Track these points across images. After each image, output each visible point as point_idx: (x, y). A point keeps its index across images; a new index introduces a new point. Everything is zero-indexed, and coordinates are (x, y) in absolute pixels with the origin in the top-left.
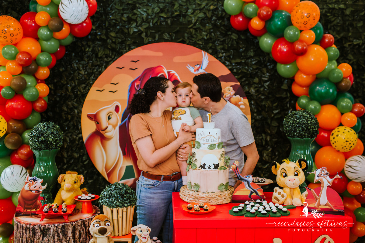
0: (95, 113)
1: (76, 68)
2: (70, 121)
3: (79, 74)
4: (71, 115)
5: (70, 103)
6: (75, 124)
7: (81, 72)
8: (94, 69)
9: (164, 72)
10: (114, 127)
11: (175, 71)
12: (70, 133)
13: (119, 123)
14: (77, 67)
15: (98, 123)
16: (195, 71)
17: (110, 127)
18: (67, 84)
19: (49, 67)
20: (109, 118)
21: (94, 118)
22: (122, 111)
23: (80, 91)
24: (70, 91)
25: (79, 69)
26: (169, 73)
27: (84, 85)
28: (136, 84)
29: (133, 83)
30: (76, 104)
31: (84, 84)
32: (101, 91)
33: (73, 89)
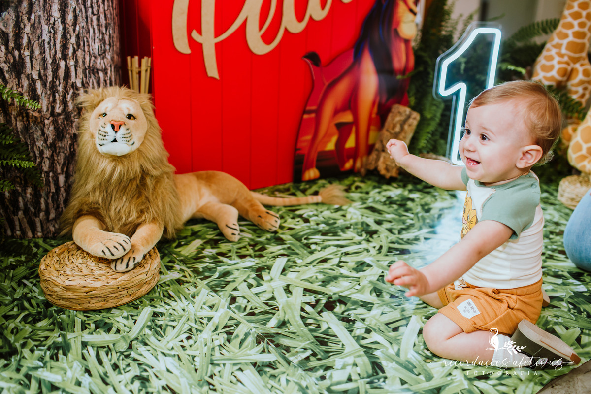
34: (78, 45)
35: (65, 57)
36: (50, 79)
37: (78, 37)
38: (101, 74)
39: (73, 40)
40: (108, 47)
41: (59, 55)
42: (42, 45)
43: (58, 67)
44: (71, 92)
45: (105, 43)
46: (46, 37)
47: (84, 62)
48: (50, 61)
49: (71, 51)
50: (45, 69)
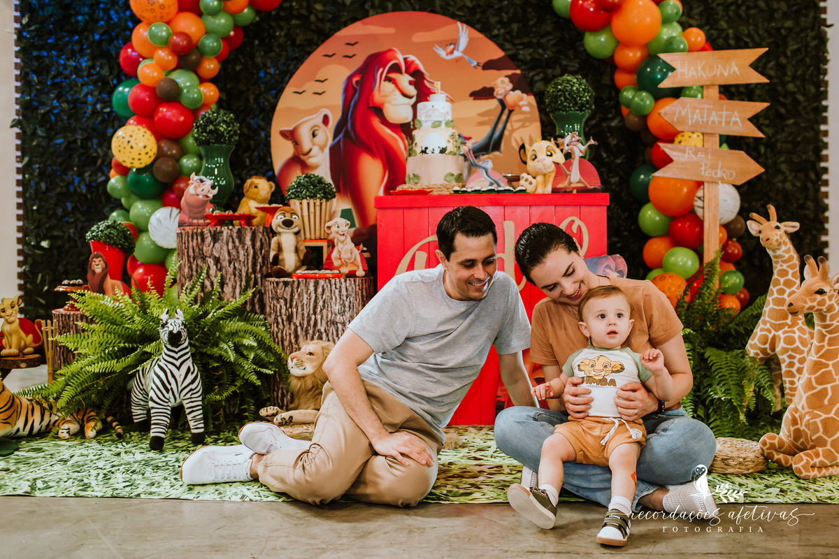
0: (291, 128)
1: (261, 65)
2: (253, 152)
3: (266, 73)
4: (254, 140)
5: (252, 121)
6: (262, 154)
7: (268, 71)
8: (289, 65)
9: (397, 59)
10: (322, 148)
11: (416, 56)
12: (253, 169)
13: (330, 142)
14: (263, 64)
15: (296, 143)
16: (447, 54)
17: (315, 150)
18: (248, 90)
19: (218, 58)
20: (314, 135)
21: (291, 135)
22: (333, 122)
23: (269, 101)
24: (252, 101)
25: (265, 66)
26: (405, 59)
27: (273, 92)
28: (354, 80)
29: (350, 79)
30: (262, 124)
31: (274, 89)
32: (300, 93)
33: (256, 99)
34: (324, 307)
35: (315, 313)
36: (305, 326)
37: (324, 302)
38: (340, 326)
39: (321, 303)
40: (347, 309)
41: (311, 312)
42: (303, 306)
43: (310, 319)
44: (317, 334)
45: (344, 306)
46: (305, 301)
47: (327, 317)
48: (306, 315)
49: (319, 310)
50: (303, 320)
